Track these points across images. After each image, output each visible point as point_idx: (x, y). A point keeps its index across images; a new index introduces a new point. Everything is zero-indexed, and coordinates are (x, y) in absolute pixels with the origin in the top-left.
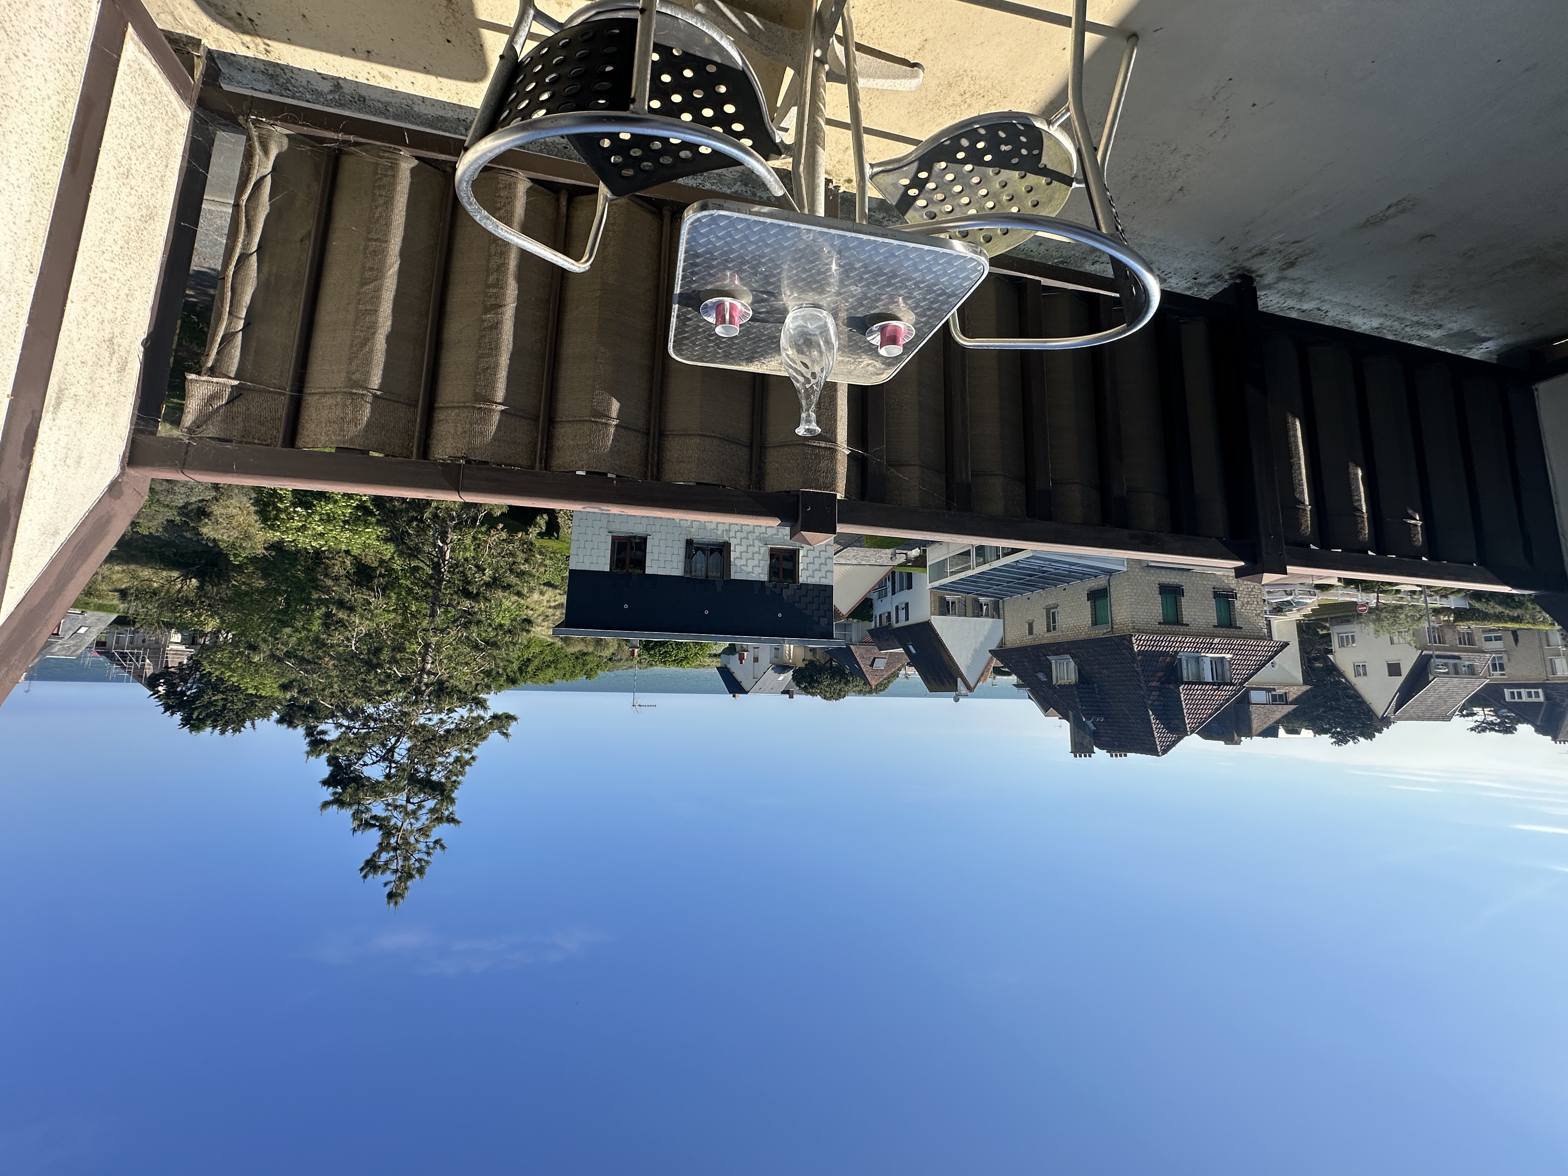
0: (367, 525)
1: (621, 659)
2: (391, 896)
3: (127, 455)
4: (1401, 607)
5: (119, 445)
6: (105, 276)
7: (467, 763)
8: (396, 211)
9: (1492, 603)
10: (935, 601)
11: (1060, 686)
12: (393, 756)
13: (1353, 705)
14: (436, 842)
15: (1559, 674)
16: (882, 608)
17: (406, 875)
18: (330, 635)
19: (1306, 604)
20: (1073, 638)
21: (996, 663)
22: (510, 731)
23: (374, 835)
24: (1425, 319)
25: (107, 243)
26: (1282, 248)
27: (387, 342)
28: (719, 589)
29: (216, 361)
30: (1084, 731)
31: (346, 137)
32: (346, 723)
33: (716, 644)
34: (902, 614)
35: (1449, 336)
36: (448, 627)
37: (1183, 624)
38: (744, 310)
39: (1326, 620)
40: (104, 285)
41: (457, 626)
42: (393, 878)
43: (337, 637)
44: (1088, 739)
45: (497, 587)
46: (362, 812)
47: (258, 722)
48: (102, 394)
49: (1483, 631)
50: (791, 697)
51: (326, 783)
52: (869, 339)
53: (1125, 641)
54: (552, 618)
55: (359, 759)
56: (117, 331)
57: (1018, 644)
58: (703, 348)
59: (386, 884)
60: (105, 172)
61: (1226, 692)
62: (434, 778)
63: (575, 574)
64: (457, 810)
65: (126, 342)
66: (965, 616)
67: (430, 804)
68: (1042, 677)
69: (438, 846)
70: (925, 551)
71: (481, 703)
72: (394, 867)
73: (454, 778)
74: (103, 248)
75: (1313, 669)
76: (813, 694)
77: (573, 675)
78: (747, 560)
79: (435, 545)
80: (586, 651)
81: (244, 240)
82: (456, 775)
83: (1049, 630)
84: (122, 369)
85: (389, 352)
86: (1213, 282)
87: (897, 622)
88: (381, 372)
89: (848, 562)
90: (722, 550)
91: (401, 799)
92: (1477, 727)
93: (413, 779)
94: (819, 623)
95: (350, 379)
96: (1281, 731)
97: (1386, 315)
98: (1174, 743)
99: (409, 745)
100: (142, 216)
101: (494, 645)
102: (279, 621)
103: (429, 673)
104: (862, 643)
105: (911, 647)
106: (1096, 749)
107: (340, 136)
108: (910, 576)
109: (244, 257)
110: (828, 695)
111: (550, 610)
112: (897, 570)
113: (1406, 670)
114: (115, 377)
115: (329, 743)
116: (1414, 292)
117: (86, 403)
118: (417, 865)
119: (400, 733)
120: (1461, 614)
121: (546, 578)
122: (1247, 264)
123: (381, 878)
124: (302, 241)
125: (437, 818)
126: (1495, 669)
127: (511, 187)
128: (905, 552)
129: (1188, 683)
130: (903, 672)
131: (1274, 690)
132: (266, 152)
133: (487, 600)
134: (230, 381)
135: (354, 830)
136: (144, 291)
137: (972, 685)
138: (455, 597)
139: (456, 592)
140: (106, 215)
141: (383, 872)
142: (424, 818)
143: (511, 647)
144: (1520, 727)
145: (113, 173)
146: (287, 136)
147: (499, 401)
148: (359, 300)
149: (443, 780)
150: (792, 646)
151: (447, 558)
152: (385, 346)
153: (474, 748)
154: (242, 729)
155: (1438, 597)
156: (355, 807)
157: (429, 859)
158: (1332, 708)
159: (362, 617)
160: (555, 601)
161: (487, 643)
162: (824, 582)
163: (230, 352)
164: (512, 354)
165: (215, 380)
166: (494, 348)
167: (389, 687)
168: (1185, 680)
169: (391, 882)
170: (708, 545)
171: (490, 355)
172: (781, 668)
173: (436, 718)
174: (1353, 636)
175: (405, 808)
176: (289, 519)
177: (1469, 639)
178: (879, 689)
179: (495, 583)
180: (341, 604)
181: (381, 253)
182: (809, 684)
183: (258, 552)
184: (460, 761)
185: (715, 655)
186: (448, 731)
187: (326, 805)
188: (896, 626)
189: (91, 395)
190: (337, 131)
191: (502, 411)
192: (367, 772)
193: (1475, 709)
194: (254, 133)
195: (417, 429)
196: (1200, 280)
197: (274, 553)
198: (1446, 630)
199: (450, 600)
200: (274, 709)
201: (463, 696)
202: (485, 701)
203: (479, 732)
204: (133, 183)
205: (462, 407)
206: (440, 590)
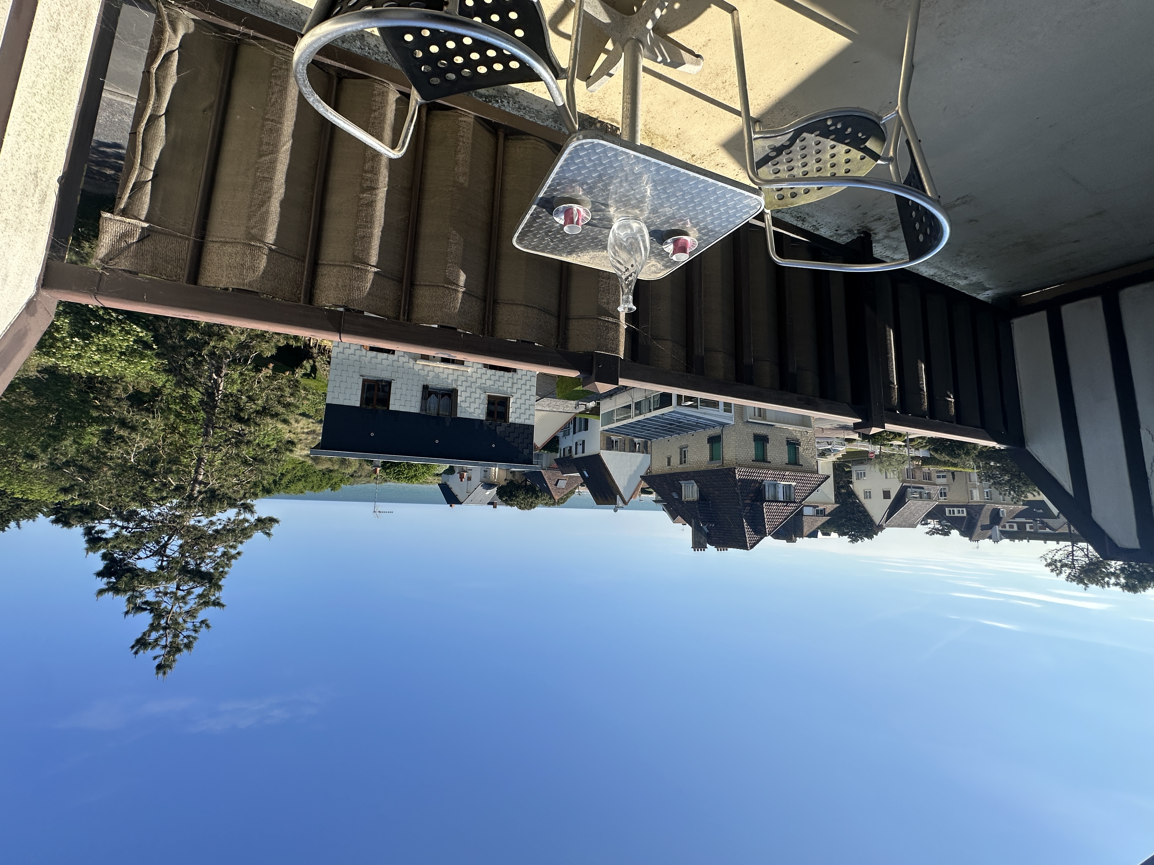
0: (142, 356)
1: (361, 476)
2: (159, 667)
3: (42, 277)
4: (894, 455)
5: (36, 269)
6: (35, 116)
7: (234, 557)
8: (289, 99)
9: (943, 454)
10: (603, 440)
11: (687, 501)
12: (165, 551)
13: (862, 517)
14: (202, 622)
15: (975, 499)
16: (565, 443)
17: (174, 649)
18: (110, 449)
19: (839, 451)
20: (696, 469)
21: (644, 485)
22: (272, 531)
23: (146, 618)
24: (959, 273)
25: (37, 87)
26: (892, 217)
27: (281, 206)
28: (448, 424)
29: (128, 204)
30: (701, 533)
31: (246, 31)
32: (120, 523)
33: (439, 466)
34: (580, 448)
35: (970, 285)
36: (220, 445)
37: (767, 462)
38: (585, 215)
39: (849, 462)
40: (33, 124)
41: (228, 445)
42: (163, 652)
43: (117, 451)
44: (704, 538)
45: (266, 415)
46: (136, 597)
47: (23, 523)
48: (26, 221)
49: (936, 472)
50: (495, 507)
51: (100, 574)
52: (664, 247)
53: (731, 471)
54: (304, 441)
55: (134, 554)
56: (41, 166)
57: (660, 472)
58: (539, 240)
59: (155, 658)
60: (41, 23)
61: (792, 507)
62: (203, 569)
63: (331, 408)
64: (221, 595)
65: (46, 176)
66: (624, 451)
67: (199, 590)
68: (675, 495)
69: (204, 626)
70: (599, 404)
71: (248, 508)
72: (163, 642)
73: (221, 569)
74: (35, 91)
75: (840, 494)
76: (512, 505)
77: (320, 487)
78: (470, 403)
79: (210, 378)
80: (332, 468)
81: (154, 104)
82: (223, 567)
83: (681, 463)
84: (42, 201)
85: (282, 215)
86: (847, 234)
87: (576, 454)
88: (275, 230)
89: (543, 409)
90: (451, 394)
91: (172, 587)
92: (930, 531)
93: (184, 570)
94: (523, 453)
95: (250, 233)
96: (820, 534)
97: (939, 268)
98: (758, 541)
99: (180, 542)
100: (65, 67)
101: (262, 461)
102: (50, 436)
103: (200, 483)
104: (549, 468)
105: (585, 472)
106: (708, 545)
107: (241, 29)
108: (586, 420)
109: (153, 118)
110: (523, 506)
111: (304, 435)
112: (578, 417)
113: (893, 495)
114: (37, 206)
115: (107, 541)
116: (958, 255)
117: (14, 227)
118: (186, 641)
119: (173, 531)
120: (925, 461)
121: (303, 409)
122: (869, 225)
123: (150, 653)
124: (204, 111)
125: (204, 602)
126: (941, 496)
127: (384, 95)
128: (585, 403)
129: (769, 501)
130: (577, 490)
131: (818, 507)
132: (175, 30)
133: (256, 424)
134: (141, 222)
135: (127, 613)
136: (62, 134)
137: (627, 500)
138: (228, 421)
139: (228, 417)
140: (39, 62)
141: (153, 648)
142: (192, 602)
143: (276, 463)
144: (952, 531)
145: (46, 24)
146: (194, 20)
147: (374, 264)
148: (258, 168)
149: (212, 571)
150: (497, 469)
151: (221, 388)
152: (279, 209)
153: (240, 545)
154: (6, 528)
155: (913, 450)
156: (129, 594)
157: (196, 635)
158: (850, 519)
159: (142, 435)
160: (308, 428)
161: (255, 459)
162: (528, 422)
163: (141, 198)
164: (383, 228)
165: (128, 220)
166: (369, 221)
167: (165, 494)
168: (767, 499)
169: (160, 656)
170: (440, 390)
171: (366, 227)
172: (488, 485)
173: (205, 521)
174: (864, 473)
175: (175, 594)
176: (65, 348)
177: (928, 477)
178: (560, 502)
179: (264, 412)
180: (123, 423)
181: (276, 131)
182: (509, 497)
183: (30, 374)
184: (227, 555)
185: (437, 475)
186: (217, 531)
187: (101, 592)
188: (575, 456)
189: (18, 220)
190: (239, 24)
191: (375, 273)
192: (140, 564)
193: (929, 521)
194: (164, 11)
195: (304, 280)
196: (839, 232)
197: (46, 376)
198: (917, 470)
199: (224, 423)
200: (40, 511)
201: (232, 501)
202: (252, 506)
203: (245, 532)
204: (60, 36)
205: (343, 266)
206: (214, 415)
